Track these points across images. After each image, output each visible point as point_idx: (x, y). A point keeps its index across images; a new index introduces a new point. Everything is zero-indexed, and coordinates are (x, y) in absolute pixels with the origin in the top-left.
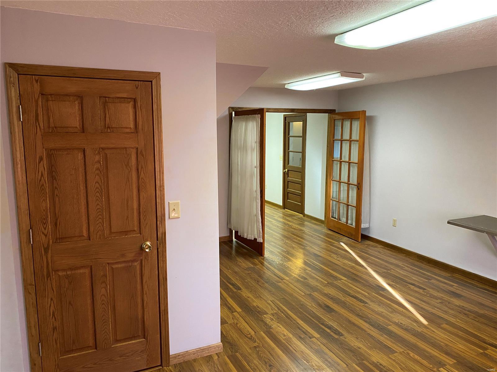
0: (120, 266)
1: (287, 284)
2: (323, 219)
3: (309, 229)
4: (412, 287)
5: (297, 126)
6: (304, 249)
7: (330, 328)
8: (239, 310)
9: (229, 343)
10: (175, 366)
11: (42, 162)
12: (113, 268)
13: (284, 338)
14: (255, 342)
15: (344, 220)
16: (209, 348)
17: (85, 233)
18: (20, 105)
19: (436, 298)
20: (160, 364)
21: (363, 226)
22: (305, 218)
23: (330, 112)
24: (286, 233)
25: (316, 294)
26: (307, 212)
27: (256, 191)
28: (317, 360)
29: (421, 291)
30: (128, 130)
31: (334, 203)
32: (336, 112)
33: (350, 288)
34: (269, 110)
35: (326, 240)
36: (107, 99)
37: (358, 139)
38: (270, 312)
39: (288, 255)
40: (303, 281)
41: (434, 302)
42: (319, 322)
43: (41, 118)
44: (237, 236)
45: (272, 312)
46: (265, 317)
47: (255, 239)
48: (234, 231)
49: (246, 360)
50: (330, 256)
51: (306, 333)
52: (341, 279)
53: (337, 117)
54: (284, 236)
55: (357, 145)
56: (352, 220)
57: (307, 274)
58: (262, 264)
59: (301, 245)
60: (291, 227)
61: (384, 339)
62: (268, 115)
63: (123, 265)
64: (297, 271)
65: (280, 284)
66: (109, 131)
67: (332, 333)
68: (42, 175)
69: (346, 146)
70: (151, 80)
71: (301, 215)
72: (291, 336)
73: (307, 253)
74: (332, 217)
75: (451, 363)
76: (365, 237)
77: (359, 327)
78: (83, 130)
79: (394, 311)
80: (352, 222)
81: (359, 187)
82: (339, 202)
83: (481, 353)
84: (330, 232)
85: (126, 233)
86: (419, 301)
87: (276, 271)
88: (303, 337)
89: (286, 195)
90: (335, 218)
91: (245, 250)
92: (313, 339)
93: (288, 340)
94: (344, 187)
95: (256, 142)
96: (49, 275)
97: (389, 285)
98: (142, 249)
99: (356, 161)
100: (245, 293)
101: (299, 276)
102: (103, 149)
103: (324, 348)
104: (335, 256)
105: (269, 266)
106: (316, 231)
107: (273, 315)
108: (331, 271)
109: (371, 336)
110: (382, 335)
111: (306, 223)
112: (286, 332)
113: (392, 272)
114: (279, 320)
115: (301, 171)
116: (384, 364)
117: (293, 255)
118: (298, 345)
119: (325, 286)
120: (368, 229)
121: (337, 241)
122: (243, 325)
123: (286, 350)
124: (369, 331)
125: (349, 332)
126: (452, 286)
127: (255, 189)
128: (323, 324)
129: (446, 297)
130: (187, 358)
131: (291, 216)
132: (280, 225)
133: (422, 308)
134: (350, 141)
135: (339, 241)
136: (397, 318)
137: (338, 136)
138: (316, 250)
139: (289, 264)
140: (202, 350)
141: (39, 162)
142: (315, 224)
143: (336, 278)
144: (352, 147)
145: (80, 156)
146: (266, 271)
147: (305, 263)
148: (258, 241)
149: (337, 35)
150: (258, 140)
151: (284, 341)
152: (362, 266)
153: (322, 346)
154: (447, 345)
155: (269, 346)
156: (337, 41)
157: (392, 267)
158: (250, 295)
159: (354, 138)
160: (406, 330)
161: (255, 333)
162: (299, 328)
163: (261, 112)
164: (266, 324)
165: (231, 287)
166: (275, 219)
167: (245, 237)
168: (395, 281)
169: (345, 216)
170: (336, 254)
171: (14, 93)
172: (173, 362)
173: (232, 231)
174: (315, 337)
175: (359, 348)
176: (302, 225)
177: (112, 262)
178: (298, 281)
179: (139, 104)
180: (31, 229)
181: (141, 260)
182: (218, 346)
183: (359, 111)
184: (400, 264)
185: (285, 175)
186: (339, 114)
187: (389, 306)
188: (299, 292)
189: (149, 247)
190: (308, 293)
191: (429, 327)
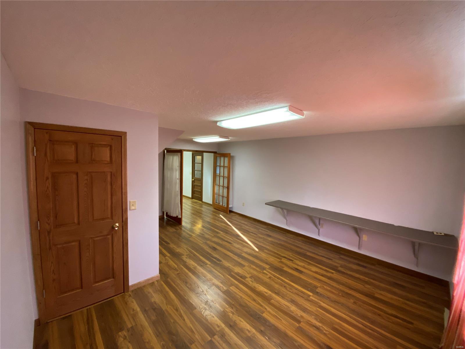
0: (98, 238)
1: (194, 238)
2: (212, 203)
3: (205, 209)
4: (251, 234)
5: (198, 158)
6: (202, 219)
7: (215, 258)
8: (168, 255)
9: (164, 274)
10: (132, 291)
11: (48, 181)
12: (94, 240)
13: (193, 267)
14: (178, 271)
15: (221, 204)
16: (152, 278)
17: (76, 221)
18: (35, 146)
19: (261, 238)
20: (123, 292)
21: (230, 206)
22: (203, 203)
23: (215, 153)
24: (193, 212)
25: (208, 242)
26: (204, 200)
27: (178, 191)
28: (209, 275)
29: (255, 235)
30: (106, 162)
31: (217, 195)
32: (217, 153)
33: (225, 237)
34: (185, 150)
35: (213, 214)
36: (93, 145)
37: (227, 166)
38: (185, 254)
39: (193, 223)
40: (202, 236)
41: (260, 240)
42: (210, 256)
43: (48, 154)
44: (167, 215)
45: (187, 254)
46: (183, 257)
47: (177, 216)
48: (165, 213)
49: (173, 282)
50: (215, 222)
51: (203, 262)
52: (220, 233)
53: (218, 155)
54: (192, 213)
55: (227, 169)
56: (225, 204)
57: (205, 232)
58: (181, 229)
59: (200, 217)
60: (196, 208)
61: (240, 260)
62: (184, 153)
63: (100, 238)
64: (199, 231)
65: (190, 239)
66: (94, 162)
67: (216, 261)
68: (48, 188)
69: (222, 169)
70: (121, 136)
71: (201, 202)
72: (196, 265)
73: (204, 221)
74: (216, 202)
75: (268, 267)
76: (231, 212)
77: (229, 256)
78: (77, 162)
79: (244, 246)
80: (225, 205)
81: (228, 188)
82: (219, 195)
83: (280, 261)
84: (215, 210)
85: (103, 219)
86: (254, 240)
87: (188, 232)
88: (202, 264)
89: (193, 192)
90: (217, 203)
91: (171, 222)
92: (208, 265)
93: (195, 268)
94: (221, 188)
95: (178, 167)
96: (50, 248)
97: (242, 234)
98: (113, 228)
99: (227, 176)
100: (172, 246)
101: (200, 233)
102: (90, 172)
103: (213, 269)
104: (216, 221)
105: (185, 230)
106: (208, 210)
107: (187, 255)
108: (215, 229)
109: (235, 260)
110: (239, 259)
111: (203, 206)
112: (194, 263)
113: (243, 228)
114: (190, 257)
115: (201, 180)
116: (240, 272)
117: (196, 223)
118: (200, 269)
119: (213, 237)
120: (232, 208)
121: (218, 214)
122: (171, 263)
123: (194, 273)
124: (233, 258)
125: (224, 259)
126: (267, 232)
127: (177, 190)
128: (212, 257)
129: (265, 237)
130: (139, 286)
131: (196, 203)
132: (190, 208)
133: (256, 243)
134: (224, 167)
135: (219, 214)
136: (246, 250)
137: (218, 164)
138: (208, 219)
139: (195, 228)
140: (148, 280)
141: (46, 180)
142: (208, 206)
143: (218, 233)
144: (225, 170)
145: (74, 176)
146: (183, 233)
147: (203, 226)
148: (178, 217)
149: (218, 121)
150: (179, 166)
151: (193, 269)
152: (229, 226)
153: (212, 268)
154: (266, 259)
155: (185, 272)
156: (218, 124)
157: (243, 225)
158: (174, 246)
159: (225, 165)
160: (249, 254)
161: (178, 266)
162: (201, 260)
163: (180, 152)
164: (183, 261)
165: (164, 243)
166: (187, 205)
167: (172, 215)
168: (244, 232)
169: (222, 202)
170: (218, 221)
171: (31, 140)
172: (131, 289)
173: (164, 213)
174: (208, 264)
175: (229, 266)
176: (201, 207)
177: (93, 236)
178: (199, 236)
179: (113, 148)
180: (39, 220)
181: (113, 234)
182: (157, 277)
183: (227, 154)
184: (246, 223)
185: (193, 182)
186: (219, 154)
187: (241, 244)
188: (200, 242)
189: (118, 227)
190: (205, 242)
191: (259, 252)
